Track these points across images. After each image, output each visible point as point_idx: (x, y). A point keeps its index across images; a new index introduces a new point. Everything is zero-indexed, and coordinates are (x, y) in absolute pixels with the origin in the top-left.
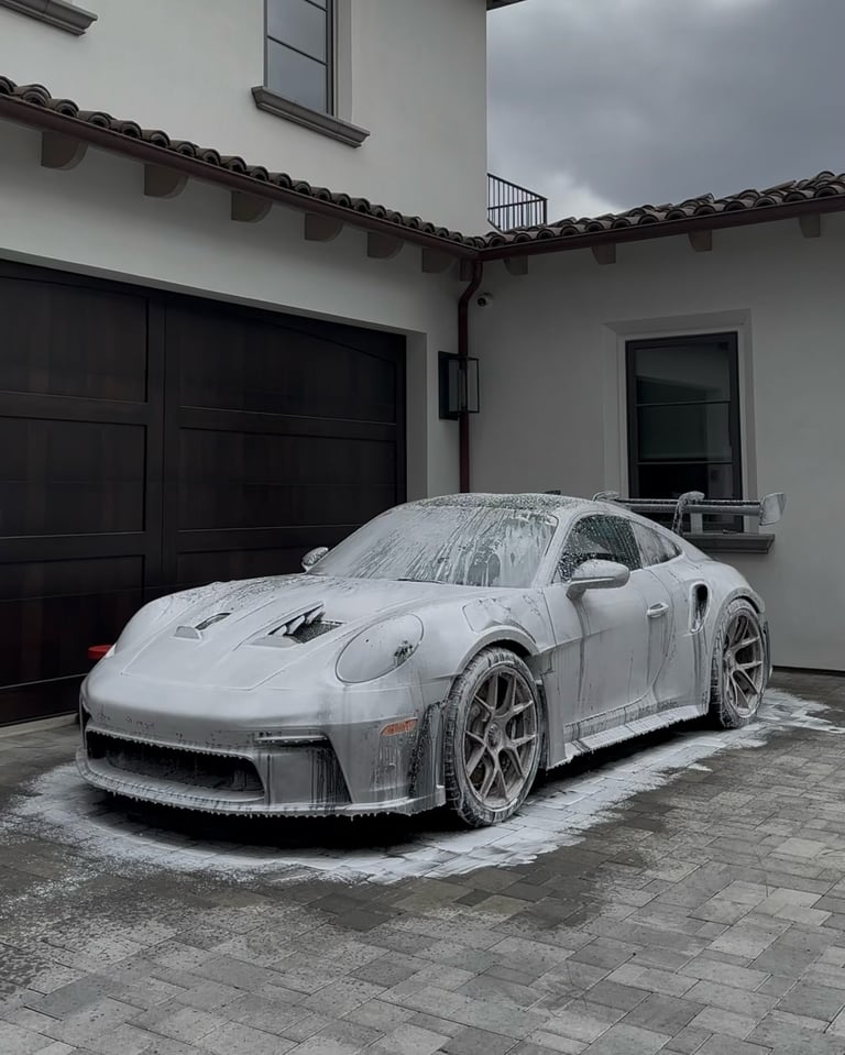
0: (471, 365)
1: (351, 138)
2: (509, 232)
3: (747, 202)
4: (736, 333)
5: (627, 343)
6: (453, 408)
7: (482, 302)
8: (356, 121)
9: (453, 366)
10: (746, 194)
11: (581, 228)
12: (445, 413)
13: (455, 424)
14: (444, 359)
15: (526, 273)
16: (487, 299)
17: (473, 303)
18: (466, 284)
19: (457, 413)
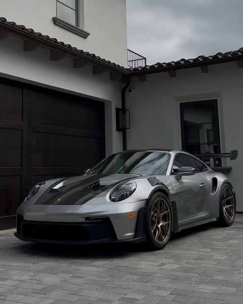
0: (127, 113)
1: (84, 35)
2: (140, 67)
3: (220, 57)
4: (217, 100)
5: (180, 104)
6: (121, 127)
7: (130, 91)
8: (86, 30)
9: (121, 112)
10: (219, 54)
11: (165, 65)
12: (118, 129)
13: (121, 133)
14: (117, 110)
15: (145, 81)
16: (132, 90)
17: (127, 92)
18: (124, 85)
19: (122, 129)
